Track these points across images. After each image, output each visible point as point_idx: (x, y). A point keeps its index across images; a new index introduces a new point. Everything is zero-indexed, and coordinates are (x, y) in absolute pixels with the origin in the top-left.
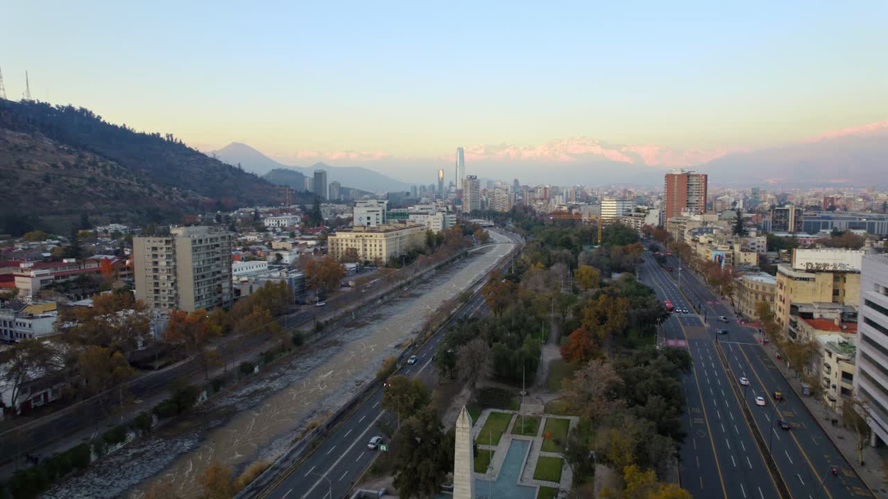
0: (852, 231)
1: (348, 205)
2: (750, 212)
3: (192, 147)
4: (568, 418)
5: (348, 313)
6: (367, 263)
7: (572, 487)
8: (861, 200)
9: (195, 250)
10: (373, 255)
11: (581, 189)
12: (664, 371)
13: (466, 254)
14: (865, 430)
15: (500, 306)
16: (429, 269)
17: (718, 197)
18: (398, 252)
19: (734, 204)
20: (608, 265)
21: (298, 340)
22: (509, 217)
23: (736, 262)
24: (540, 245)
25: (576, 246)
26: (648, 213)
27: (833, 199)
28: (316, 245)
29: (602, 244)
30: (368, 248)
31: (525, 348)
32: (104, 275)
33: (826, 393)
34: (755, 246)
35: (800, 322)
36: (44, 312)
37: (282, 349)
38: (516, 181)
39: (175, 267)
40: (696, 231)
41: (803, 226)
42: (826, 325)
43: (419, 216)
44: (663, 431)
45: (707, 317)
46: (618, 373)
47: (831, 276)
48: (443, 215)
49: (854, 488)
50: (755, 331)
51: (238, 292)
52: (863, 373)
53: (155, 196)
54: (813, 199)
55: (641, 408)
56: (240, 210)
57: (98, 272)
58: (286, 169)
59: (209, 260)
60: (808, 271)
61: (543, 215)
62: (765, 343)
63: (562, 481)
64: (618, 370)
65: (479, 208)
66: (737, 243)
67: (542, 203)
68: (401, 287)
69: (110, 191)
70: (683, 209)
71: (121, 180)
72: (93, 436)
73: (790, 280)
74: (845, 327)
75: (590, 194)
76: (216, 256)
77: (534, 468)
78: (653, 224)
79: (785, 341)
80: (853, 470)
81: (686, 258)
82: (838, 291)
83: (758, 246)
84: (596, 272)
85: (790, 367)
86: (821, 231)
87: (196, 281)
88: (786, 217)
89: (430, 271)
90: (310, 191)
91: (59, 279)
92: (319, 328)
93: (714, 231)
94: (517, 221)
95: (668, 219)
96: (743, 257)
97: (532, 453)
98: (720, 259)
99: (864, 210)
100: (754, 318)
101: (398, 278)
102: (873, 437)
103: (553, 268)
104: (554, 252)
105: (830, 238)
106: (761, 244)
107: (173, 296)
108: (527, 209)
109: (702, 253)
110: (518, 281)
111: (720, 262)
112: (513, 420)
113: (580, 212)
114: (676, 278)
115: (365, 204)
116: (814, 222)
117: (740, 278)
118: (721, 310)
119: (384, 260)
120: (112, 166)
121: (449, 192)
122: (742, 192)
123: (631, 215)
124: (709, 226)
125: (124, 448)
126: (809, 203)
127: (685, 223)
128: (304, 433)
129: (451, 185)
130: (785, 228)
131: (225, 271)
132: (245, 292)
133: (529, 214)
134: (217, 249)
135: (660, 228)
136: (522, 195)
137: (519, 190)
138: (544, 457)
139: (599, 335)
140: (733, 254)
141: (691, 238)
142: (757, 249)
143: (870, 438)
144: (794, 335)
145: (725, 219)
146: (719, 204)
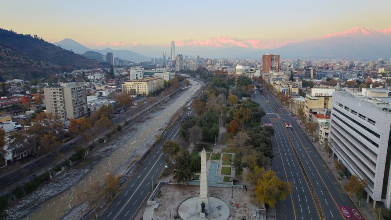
0: (334, 78)
1: (124, 68)
2: (296, 70)
3: (47, 41)
4: (231, 153)
5: (137, 117)
6: (140, 95)
7: (235, 176)
8: (338, 64)
9: (72, 93)
10: (142, 91)
11: (226, 59)
12: (265, 135)
13: (181, 90)
14: (331, 151)
15: (200, 112)
16: (166, 97)
17: (283, 63)
18: (152, 90)
19: (290, 66)
20: (240, 94)
21: (119, 129)
22: (197, 73)
23: (290, 92)
24: (212, 86)
25: (227, 86)
26: (255, 71)
27: (328, 64)
28: (116, 88)
29: (237, 85)
30: (140, 88)
31: (213, 128)
32: (23, 104)
33: (320, 140)
34: (298, 85)
35: (313, 116)
36: (6, 121)
37: (114, 132)
38: (198, 56)
39: (64, 100)
40: (275, 79)
41: (316, 76)
42: (321, 116)
43: (158, 73)
44: (266, 155)
45: (280, 114)
46: (249, 136)
47: (324, 98)
48: (170, 73)
49: (326, 170)
50: (297, 119)
51: (89, 110)
52: (331, 133)
53: (33, 65)
54: (321, 64)
55: (258, 148)
56: (74, 71)
57: (21, 102)
58: (92, 51)
59: (78, 97)
60: (316, 96)
61: (211, 72)
62: (301, 123)
63: (231, 174)
64: (250, 135)
65: (183, 69)
66: (291, 84)
67: (210, 67)
68: (156, 105)
69: (11, 63)
70: (270, 70)
71: (15, 58)
72: (50, 169)
73: (310, 100)
74: (327, 117)
75: (230, 62)
76: (81, 95)
77: (221, 171)
78: (257, 76)
79: (308, 122)
80: (326, 165)
81: (271, 91)
82: (326, 103)
83: (299, 85)
84: (237, 97)
85: (309, 132)
86: (323, 78)
87: (74, 106)
88: (310, 73)
89: (167, 98)
90: (106, 62)
91: (3, 106)
92: (127, 124)
93: (282, 79)
94: (200, 75)
95: (264, 74)
96: (293, 90)
97: (219, 166)
98: (284, 91)
99: (339, 69)
100: (297, 114)
101: (154, 101)
102: (333, 154)
103: (219, 96)
104: (219, 89)
105: (326, 81)
106: (300, 85)
107: (64, 112)
108: (204, 69)
109: (277, 89)
110: (206, 102)
111: (284, 92)
112: (211, 155)
113: (227, 71)
114: (267, 99)
115: (135, 69)
116: (321, 75)
117: (292, 99)
118: (285, 112)
119: (147, 93)
120: (9, 51)
121: (168, 61)
122: (293, 60)
123: (248, 72)
124: (280, 77)
125: (61, 173)
126: (319, 66)
127: (271, 76)
128: (132, 164)
129: (169, 58)
130: (309, 77)
131: (84, 101)
132: (92, 109)
133: (205, 71)
134: (81, 92)
135: (260, 77)
136: (201, 63)
137: (200, 60)
138: (224, 167)
139: (240, 122)
140: (289, 89)
141: (273, 82)
142: (299, 86)
143: (332, 154)
144: (310, 120)
145: (286, 74)
146: (284, 67)
